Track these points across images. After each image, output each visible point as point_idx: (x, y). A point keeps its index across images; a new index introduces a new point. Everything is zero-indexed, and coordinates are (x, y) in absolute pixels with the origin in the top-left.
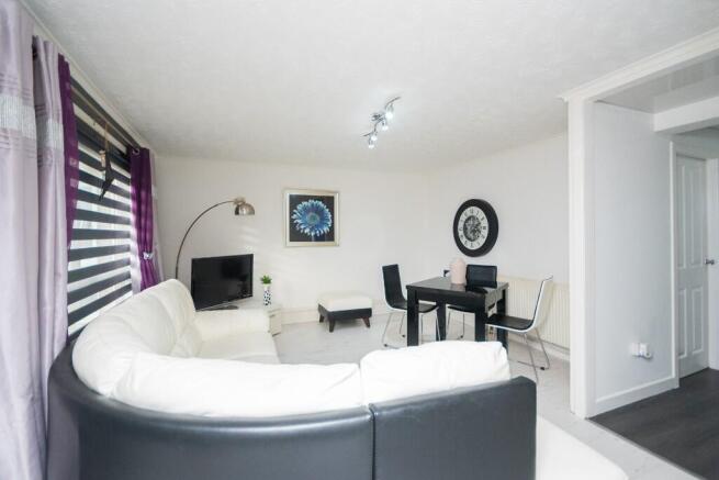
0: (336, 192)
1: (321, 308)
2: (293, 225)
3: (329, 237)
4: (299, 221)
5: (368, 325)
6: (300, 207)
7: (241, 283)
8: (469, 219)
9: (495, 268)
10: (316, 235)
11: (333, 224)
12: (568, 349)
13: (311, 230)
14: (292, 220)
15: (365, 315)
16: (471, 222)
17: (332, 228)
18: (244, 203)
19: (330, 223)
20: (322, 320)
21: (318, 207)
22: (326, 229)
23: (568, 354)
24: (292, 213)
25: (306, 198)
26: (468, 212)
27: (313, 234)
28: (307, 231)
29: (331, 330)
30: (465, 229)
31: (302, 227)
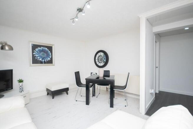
0: (53, 45)
1: (48, 90)
2: (33, 57)
3: (51, 62)
4: (37, 55)
5: (67, 94)
6: (37, 50)
7: (5, 83)
8: (99, 56)
9: (109, 71)
10: (44, 61)
11: (52, 57)
12: (139, 95)
13: (42, 59)
14: (33, 55)
15: (66, 90)
16: (100, 57)
17: (52, 59)
18: (6, 44)
19: (51, 57)
20: (48, 94)
21: (45, 50)
22: (49, 59)
23: (139, 97)
24: (33, 52)
25: (40, 46)
26: (99, 54)
27: (43, 61)
28: (41, 59)
29: (53, 98)
30: (98, 59)
31: (38, 58)
